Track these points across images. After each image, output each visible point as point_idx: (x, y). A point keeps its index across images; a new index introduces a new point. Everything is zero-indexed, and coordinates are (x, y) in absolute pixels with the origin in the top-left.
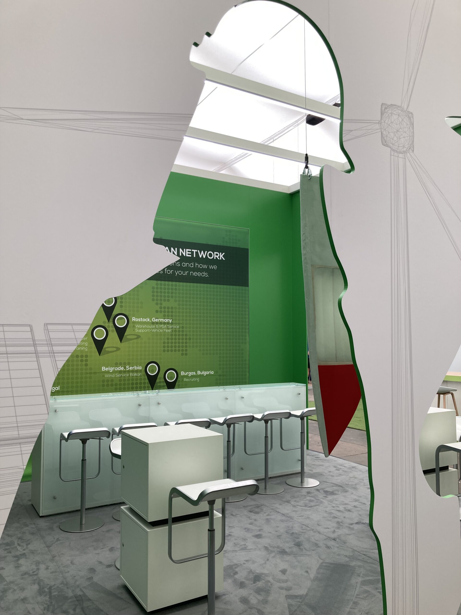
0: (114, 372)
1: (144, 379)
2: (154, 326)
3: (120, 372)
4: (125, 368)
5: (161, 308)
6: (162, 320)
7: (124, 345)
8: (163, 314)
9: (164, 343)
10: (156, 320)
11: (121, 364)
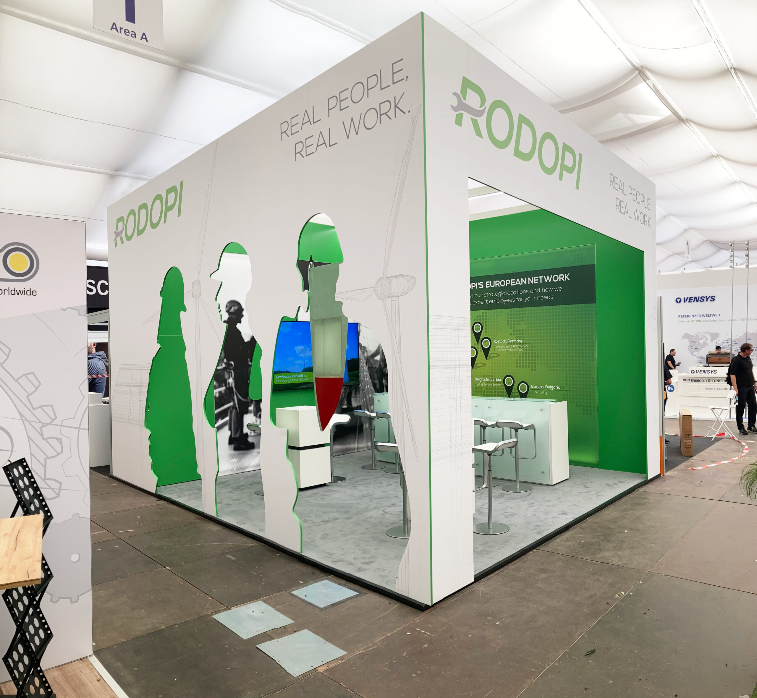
0: (483, 382)
1: (503, 389)
2: (509, 347)
3: (487, 382)
4: (490, 379)
5: (514, 331)
6: (515, 341)
7: (489, 361)
8: (515, 336)
9: (517, 360)
10: (511, 341)
11: (487, 376)
